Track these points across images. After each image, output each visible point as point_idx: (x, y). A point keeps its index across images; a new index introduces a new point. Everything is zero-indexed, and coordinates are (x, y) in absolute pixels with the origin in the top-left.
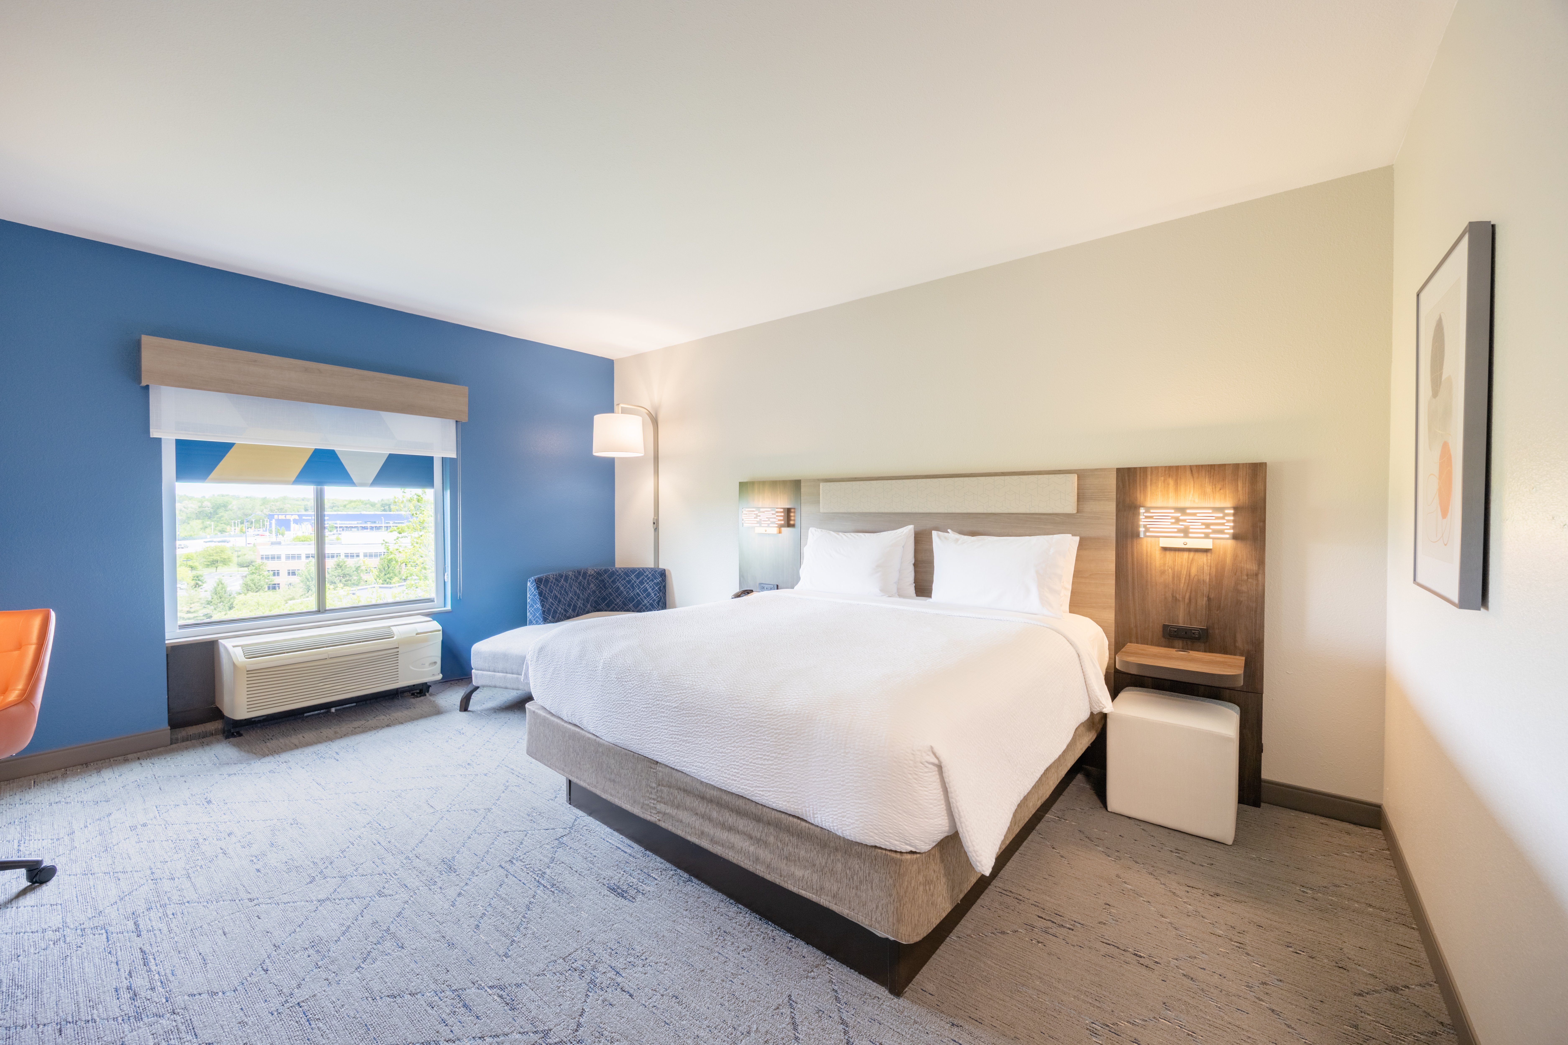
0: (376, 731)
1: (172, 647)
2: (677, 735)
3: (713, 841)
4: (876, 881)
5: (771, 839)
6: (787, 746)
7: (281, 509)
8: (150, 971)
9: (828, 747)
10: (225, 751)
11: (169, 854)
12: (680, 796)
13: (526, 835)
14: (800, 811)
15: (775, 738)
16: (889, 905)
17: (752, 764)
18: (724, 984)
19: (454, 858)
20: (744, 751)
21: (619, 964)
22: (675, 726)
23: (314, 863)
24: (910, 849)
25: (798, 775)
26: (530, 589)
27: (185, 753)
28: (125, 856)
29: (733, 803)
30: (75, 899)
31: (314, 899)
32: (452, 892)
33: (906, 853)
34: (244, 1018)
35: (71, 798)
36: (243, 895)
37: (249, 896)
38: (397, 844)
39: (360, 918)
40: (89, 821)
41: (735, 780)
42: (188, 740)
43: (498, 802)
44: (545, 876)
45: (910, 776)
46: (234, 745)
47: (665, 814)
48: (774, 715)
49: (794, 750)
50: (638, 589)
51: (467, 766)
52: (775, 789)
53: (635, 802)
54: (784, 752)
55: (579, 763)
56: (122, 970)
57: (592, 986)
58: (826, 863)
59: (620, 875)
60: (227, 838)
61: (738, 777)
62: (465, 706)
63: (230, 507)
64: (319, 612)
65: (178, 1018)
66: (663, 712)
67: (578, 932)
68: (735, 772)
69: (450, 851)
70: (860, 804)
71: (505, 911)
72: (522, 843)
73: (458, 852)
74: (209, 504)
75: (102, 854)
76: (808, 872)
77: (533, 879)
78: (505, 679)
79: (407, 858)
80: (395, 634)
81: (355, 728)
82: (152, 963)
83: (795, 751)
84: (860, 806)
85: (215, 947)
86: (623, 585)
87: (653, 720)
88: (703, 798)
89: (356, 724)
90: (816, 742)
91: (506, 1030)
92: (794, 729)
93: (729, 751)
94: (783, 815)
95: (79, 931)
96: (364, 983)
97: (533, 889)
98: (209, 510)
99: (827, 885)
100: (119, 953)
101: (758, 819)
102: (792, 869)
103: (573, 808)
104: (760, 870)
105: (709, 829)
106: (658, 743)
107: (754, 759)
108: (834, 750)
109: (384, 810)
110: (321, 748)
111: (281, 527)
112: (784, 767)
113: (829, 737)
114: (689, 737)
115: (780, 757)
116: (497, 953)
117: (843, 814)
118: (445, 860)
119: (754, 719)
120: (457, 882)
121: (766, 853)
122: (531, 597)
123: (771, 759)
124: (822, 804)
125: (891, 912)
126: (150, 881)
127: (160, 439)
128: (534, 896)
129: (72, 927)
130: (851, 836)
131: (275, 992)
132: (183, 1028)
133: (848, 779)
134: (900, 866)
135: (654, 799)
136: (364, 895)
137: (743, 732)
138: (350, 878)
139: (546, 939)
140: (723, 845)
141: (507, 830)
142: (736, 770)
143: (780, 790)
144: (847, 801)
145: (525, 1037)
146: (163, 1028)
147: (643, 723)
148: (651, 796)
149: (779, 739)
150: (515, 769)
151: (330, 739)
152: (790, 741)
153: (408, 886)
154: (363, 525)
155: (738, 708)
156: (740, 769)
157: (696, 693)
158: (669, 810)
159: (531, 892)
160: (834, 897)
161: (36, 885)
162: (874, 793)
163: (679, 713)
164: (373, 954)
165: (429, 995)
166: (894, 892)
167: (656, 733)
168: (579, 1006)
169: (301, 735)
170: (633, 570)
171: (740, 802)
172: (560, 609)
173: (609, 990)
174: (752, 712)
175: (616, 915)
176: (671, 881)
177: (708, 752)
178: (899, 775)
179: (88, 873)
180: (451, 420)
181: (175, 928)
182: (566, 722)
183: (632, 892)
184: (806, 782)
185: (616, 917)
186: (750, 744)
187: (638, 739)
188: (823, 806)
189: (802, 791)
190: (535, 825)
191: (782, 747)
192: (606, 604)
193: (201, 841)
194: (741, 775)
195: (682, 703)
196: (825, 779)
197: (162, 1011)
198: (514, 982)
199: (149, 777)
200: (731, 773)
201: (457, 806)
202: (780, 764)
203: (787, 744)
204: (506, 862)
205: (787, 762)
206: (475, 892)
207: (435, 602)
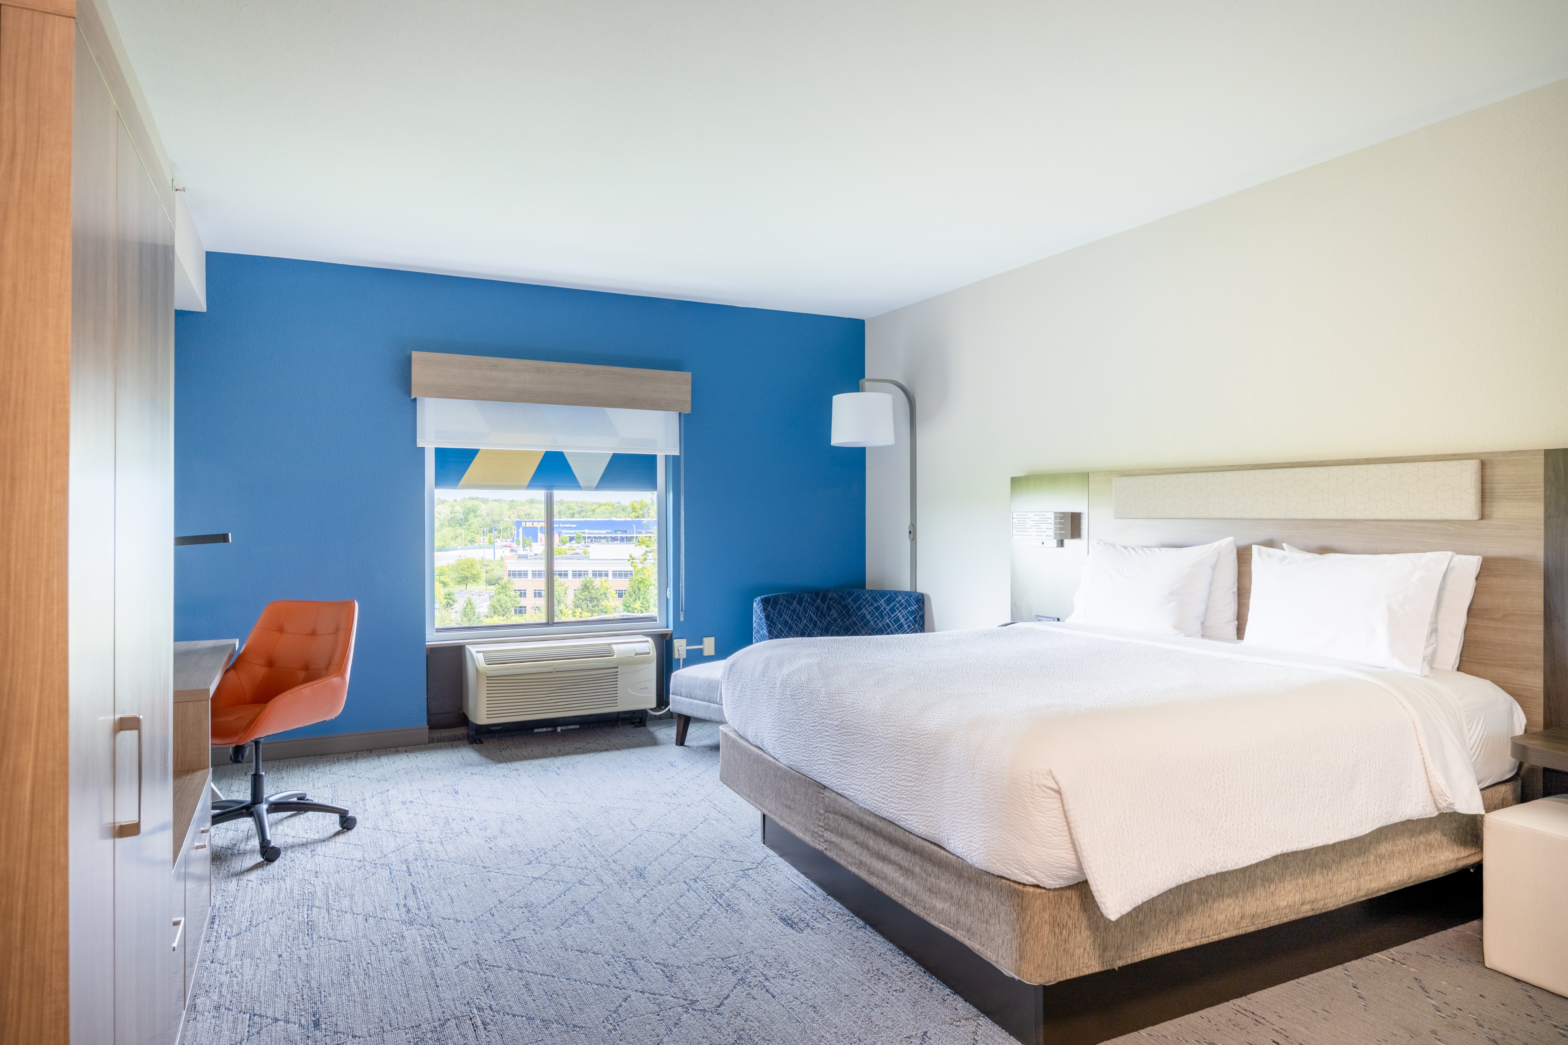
0: (594, 754)
1: (431, 648)
2: (838, 755)
3: (871, 873)
4: (1002, 914)
5: (917, 869)
6: (926, 766)
8: (417, 898)
9: (959, 768)
10: (468, 754)
11: (429, 825)
12: (843, 824)
13: (714, 862)
14: (937, 836)
15: (916, 758)
16: (1013, 940)
17: (898, 786)
18: (864, 1009)
19: (645, 868)
20: (891, 772)
21: (771, 973)
22: (837, 746)
23: (532, 851)
24: (1036, 882)
25: (935, 797)
26: (756, 609)
27: (439, 752)
28: (399, 821)
29: (885, 830)
30: (369, 844)
31: (530, 876)
32: (639, 893)
33: (1030, 885)
34: (477, 939)
35: (362, 774)
36: (479, 863)
37: (483, 865)
38: (599, 849)
39: (563, 895)
40: (375, 793)
41: (885, 804)
42: (441, 742)
43: (695, 831)
44: (723, 897)
45: (1027, 800)
46: (476, 750)
47: (831, 842)
48: (917, 734)
49: (931, 770)
50: (888, 618)
51: (673, 796)
52: (917, 812)
53: (806, 829)
54: (924, 772)
55: (762, 789)
56: (400, 894)
57: (741, 982)
58: (962, 895)
59: (794, 910)
60: (469, 821)
61: (887, 800)
62: (681, 741)
63: (479, 512)
64: (547, 624)
65: (435, 929)
66: (827, 731)
67: (742, 943)
68: (884, 795)
69: (643, 862)
70: (984, 827)
71: (680, 915)
72: (708, 868)
73: (649, 864)
74: (460, 511)
75: (384, 818)
76: (947, 905)
77: (711, 897)
78: (719, 711)
79: (606, 861)
80: (615, 652)
81: (577, 749)
82: (419, 894)
83: (933, 771)
84: (984, 829)
85: (459, 893)
86: (870, 613)
87: (819, 739)
88: (861, 824)
89: (578, 745)
90: (950, 762)
91: (662, 992)
92: (933, 748)
93: (879, 772)
94: (926, 843)
95: (373, 864)
96: (561, 938)
97: (710, 904)
98: (460, 516)
99: (962, 919)
100: (398, 883)
101: (905, 847)
102: (934, 902)
103: (765, 847)
104: (907, 902)
105: (867, 858)
106: (823, 764)
107: (899, 781)
108: (963, 771)
109: (592, 821)
110: (546, 762)
111: (527, 537)
112: (923, 789)
113: (960, 757)
114: (847, 757)
115: (920, 778)
116: (667, 943)
117: (970, 839)
118: (637, 868)
119: (900, 738)
120: (644, 887)
121: (913, 884)
122: (758, 621)
123: (913, 780)
124: (954, 829)
125: (1015, 948)
126: (416, 841)
127: (424, 448)
128: (708, 910)
129: (368, 861)
130: (977, 863)
131: (498, 929)
132: (438, 936)
133: (974, 801)
134: (1022, 898)
135: (822, 827)
136: (568, 880)
137: (891, 751)
138: (558, 867)
139: (711, 942)
140: (877, 876)
141: (698, 855)
142: (885, 793)
143: (920, 813)
144: (973, 824)
145: (675, 1000)
146: (426, 932)
147: (811, 743)
148: (819, 824)
149: (920, 759)
150: (718, 804)
151: (553, 755)
152: (929, 761)
153: (604, 881)
154: (613, 536)
155: (888, 726)
156: (888, 791)
157: (855, 711)
158: (835, 839)
159: (707, 907)
160: (968, 931)
161: (345, 830)
162: (995, 817)
163: (840, 732)
164: (570, 922)
165: (607, 957)
166: (1017, 927)
167: (821, 754)
168: (726, 992)
169: (530, 749)
170: (883, 594)
171: (891, 829)
173: (756, 989)
174: (899, 730)
175: (780, 938)
176: (844, 924)
177: (863, 773)
178: (1017, 797)
179: (376, 828)
180: (674, 413)
181: (433, 875)
182: (752, 745)
183: (802, 925)
184: (941, 804)
185: (779, 940)
186: (896, 765)
187: (807, 761)
188: (955, 831)
189: (938, 815)
190: (725, 856)
191: (921, 767)
193: (450, 820)
194: (889, 797)
195: (842, 721)
196: (956, 801)
197: (425, 923)
198: (676, 965)
199: (414, 767)
200: (881, 796)
201: (656, 828)
202: (921, 785)
203: (926, 765)
204: (690, 880)
205: (926, 784)
206: (658, 897)
207: (658, 622)
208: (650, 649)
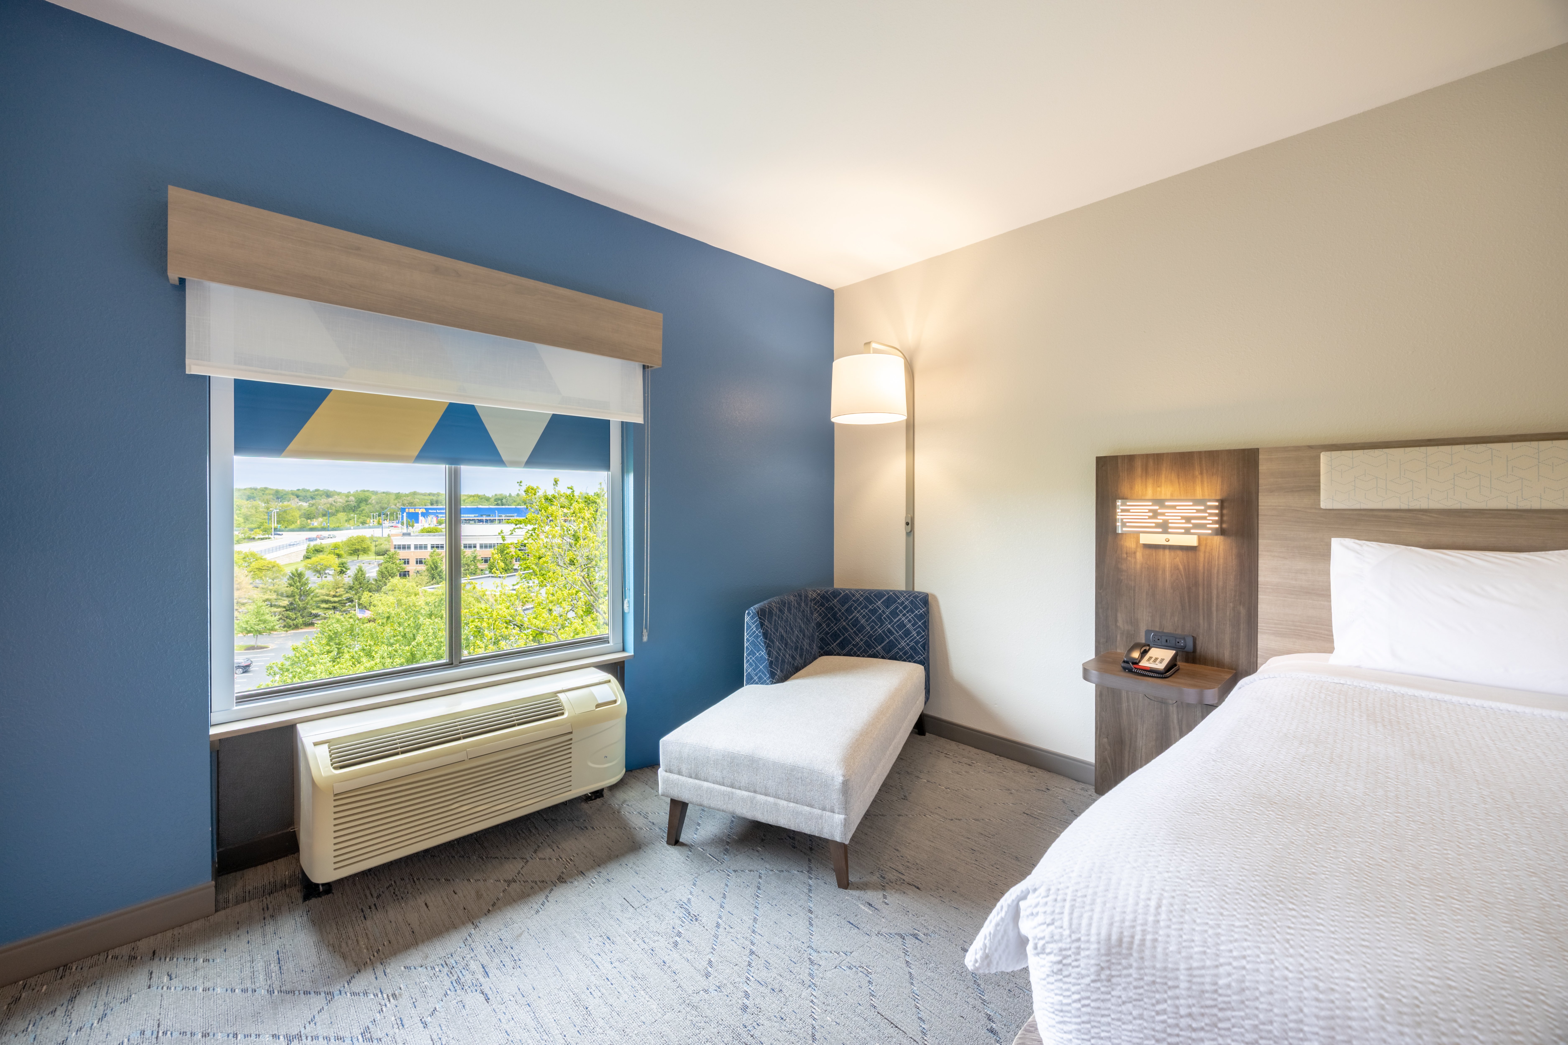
0: (543, 897)
7: (412, 503)
26: (749, 627)
42: (244, 901)
46: (314, 922)
50: (890, 623)
62: (675, 835)
63: (370, 501)
64: (450, 665)
74: (353, 498)
78: (752, 802)
80: (565, 707)
86: (864, 617)
89: (510, 869)
98: (353, 504)
111: (411, 519)
122: (751, 639)
170: (879, 594)
172: (787, 656)
180: (637, 363)
192: (839, 643)
207: (611, 644)
208: (616, 695)
